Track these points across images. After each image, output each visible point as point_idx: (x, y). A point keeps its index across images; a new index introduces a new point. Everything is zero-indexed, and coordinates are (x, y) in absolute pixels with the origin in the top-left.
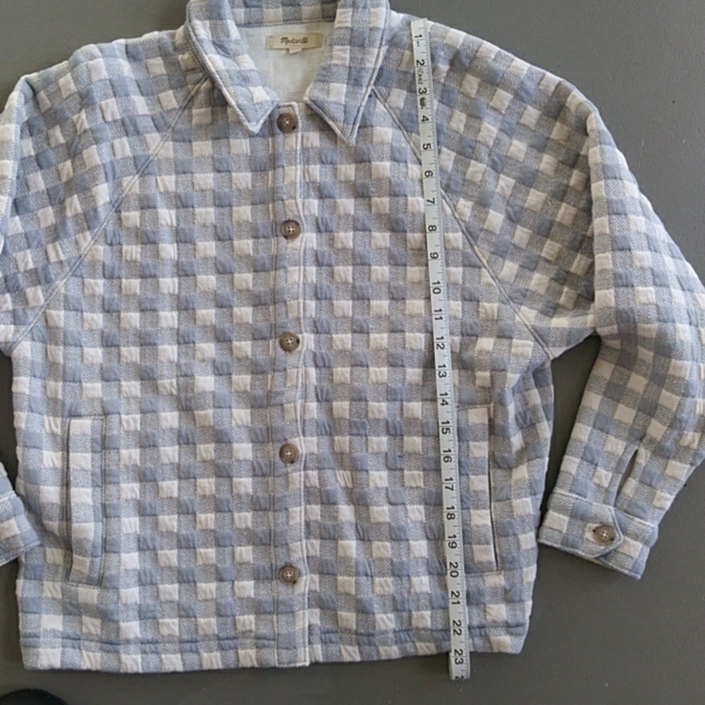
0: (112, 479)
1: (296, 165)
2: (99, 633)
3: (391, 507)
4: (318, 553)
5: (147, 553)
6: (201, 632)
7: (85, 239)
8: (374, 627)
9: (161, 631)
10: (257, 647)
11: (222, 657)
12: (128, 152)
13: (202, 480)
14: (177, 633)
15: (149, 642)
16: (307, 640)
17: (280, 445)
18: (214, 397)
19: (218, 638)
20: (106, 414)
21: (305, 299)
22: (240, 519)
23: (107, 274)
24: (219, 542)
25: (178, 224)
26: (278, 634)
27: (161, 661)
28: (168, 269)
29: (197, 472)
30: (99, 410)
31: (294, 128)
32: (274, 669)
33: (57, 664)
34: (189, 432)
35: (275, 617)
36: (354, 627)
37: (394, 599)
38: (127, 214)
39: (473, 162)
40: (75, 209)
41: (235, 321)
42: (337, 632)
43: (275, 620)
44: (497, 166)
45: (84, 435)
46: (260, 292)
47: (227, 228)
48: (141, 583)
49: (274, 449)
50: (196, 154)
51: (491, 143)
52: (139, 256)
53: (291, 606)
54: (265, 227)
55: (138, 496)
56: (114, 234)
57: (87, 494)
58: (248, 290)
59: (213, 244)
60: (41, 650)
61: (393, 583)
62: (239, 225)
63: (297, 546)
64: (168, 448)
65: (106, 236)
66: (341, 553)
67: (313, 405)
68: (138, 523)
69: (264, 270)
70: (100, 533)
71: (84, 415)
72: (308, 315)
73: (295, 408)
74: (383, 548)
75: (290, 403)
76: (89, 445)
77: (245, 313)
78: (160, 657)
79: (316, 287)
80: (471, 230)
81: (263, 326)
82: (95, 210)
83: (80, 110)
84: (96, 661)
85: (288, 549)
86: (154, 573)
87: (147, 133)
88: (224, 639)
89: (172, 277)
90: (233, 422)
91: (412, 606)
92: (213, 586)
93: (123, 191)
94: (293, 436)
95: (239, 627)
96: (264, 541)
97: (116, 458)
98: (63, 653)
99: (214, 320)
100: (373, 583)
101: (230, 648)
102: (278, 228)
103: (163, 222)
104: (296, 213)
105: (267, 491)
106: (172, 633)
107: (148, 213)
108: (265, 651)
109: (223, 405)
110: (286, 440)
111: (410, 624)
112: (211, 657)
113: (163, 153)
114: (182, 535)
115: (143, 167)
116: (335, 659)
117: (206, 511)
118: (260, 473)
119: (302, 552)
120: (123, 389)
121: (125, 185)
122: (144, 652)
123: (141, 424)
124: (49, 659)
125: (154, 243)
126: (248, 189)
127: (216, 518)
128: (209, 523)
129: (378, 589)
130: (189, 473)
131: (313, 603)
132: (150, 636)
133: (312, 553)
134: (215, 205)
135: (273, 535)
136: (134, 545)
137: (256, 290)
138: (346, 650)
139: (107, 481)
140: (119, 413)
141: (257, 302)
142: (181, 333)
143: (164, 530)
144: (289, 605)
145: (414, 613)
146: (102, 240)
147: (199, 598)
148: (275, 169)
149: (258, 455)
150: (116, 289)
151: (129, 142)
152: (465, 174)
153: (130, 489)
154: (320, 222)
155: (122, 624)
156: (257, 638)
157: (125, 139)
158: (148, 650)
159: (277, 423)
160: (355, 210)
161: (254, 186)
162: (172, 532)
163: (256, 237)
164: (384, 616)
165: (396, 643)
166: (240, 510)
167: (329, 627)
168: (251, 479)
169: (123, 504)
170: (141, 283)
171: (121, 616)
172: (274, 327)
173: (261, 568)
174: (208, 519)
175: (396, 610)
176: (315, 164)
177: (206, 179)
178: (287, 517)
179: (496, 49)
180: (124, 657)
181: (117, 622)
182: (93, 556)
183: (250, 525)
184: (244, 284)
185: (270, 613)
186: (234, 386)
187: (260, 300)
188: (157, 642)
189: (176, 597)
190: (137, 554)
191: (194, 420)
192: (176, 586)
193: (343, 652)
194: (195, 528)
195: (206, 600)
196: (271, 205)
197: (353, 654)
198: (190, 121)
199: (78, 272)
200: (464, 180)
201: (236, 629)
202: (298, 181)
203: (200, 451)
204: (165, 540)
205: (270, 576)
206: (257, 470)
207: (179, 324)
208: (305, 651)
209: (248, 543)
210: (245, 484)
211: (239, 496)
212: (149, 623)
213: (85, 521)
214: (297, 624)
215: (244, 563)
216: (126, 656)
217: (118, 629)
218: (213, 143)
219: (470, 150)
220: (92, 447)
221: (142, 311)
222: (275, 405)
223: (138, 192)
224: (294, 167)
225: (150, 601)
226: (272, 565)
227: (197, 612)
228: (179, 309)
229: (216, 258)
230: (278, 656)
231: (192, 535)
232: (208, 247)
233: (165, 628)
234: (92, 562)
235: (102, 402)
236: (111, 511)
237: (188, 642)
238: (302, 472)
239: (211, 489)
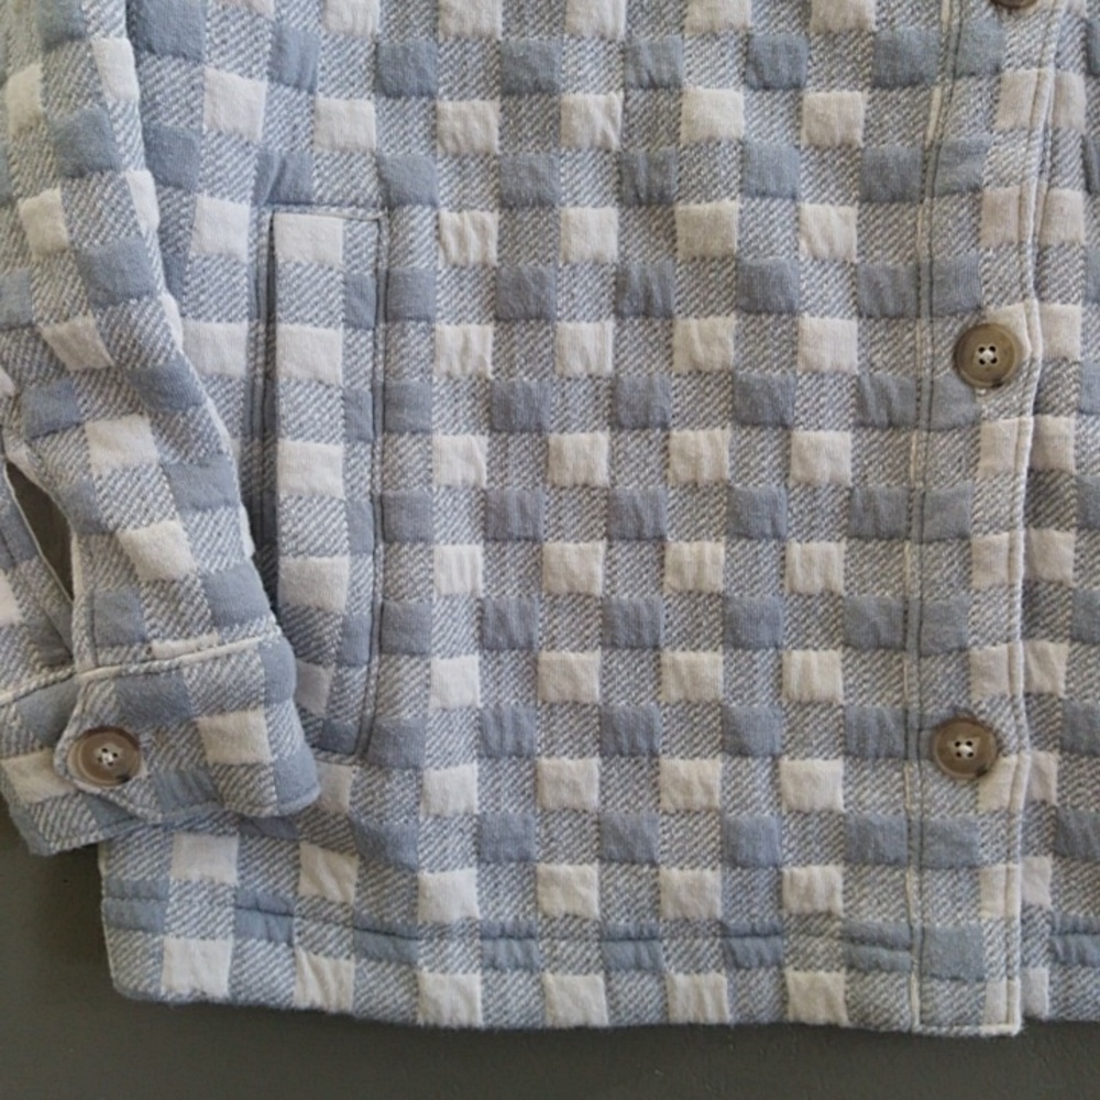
0: (407, 416)
2: (353, 899)
4: (1062, 686)
5: (506, 657)
6: (670, 910)
10: (851, 967)
11: (735, 990)
13: (688, 433)
14: (596, 911)
15: (505, 934)
17: (954, 327)
19: (723, 930)
20: (392, 202)
24: (735, 633)
26: (923, 931)
27: (543, 992)
29: (671, 405)
30: (369, 187)
32: (907, 1037)
33: (218, 986)
34: (651, 274)
35: (912, 880)
48: (487, 752)
49: (932, 341)
53: (965, 846)
55: (485, 477)
60: (171, 942)
63: (995, 657)
64: (584, 324)
68: (480, 560)
71: (320, 202)
84: (341, 984)
85: (966, 666)
86: (525, 721)
88: (743, 936)
90: (803, 244)
94: (1005, 297)
95: (793, 902)
96: (884, 635)
98: (238, 955)
101: (762, 962)
106: (578, 908)
108: (879, 981)
109: (773, 188)
110: (979, 308)
112: (697, 987)
114: (620, 606)
117: (695, 535)
118: (885, 419)
119: (1011, 677)
122: (492, 965)
124: (194, 972)
127: (730, 556)
128: (708, 571)
132: (507, 914)
133: (1042, 682)
135: (914, 619)
136: (465, 630)
139: (390, 424)
143: (564, 587)
144: (961, 845)
147: (666, 804)
155: (425, 876)
156: (851, 937)
158: (502, 959)
159: (955, 252)
168: (849, 436)
169: (442, 501)
171: (423, 854)
178: (967, 563)
180: (430, 979)
183: (839, 583)
185: (896, 863)
186: (810, 126)
188: (531, 936)
189: (593, 798)
190: (476, 658)
191: (672, 235)
192: (595, 762)
194: (659, 585)
195: (688, 812)
201: (780, 904)
203: (688, 339)
204: (562, 621)
205: (900, 747)
211: (810, 487)
213: (321, 551)
214: (987, 903)
215: (813, 703)
216: (438, 975)
217: (415, 890)
220: (349, 308)
225: (510, 808)
226: (906, 712)
227: (658, 848)
230: (923, 1000)
231: (650, 606)
233: (556, 891)
234: (339, 681)
235: (379, 163)
236: (402, 522)
237: (628, 938)
238: (1029, 419)
239: (718, 461)
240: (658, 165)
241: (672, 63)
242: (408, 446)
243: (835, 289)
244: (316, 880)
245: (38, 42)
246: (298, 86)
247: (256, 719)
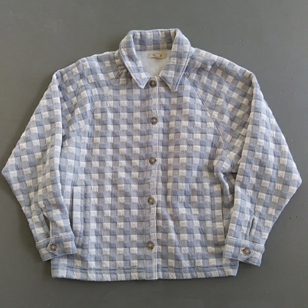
0: (87, 209)
1: (156, 98)
2: (81, 266)
3: (188, 221)
4: (161, 238)
5: (99, 237)
6: (117, 266)
7: (82, 122)
8: (181, 266)
9: (103, 266)
10: (138, 272)
11: (125, 276)
12: (97, 93)
13: (119, 210)
14: (109, 267)
15: (98, 270)
16: (157, 270)
17: (148, 198)
18: (125, 180)
19: (124, 269)
20: (86, 185)
21: (159, 146)
22: (133, 225)
23: (89, 136)
24: (125, 233)
25: (114, 119)
26: (146, 267)
27: (103, 277)
28: (110, 134)
29: (118, 207)
30: (84, 184)
31: (156, 85)
32: (144, 280)
33: (65, 276)
34: (115, 193)
35: (145, 261)
36: (174, 266)
37: (189, 256)
38: (96, 114)
39: (219, 99)
40: (78, 112)
41: (133, 153)
42: (167, 268)
43: (145, 262)
44: (228, 101)
45: (78, 192)
46: (143, 143)
47: (131, 120)
48: (96, 248)
49: (145, 199)
50: (121, 94)
51: (226, 92)
52: (100, 129)
53: (150, 257)
54: (145, 120)
55: (96, 216)
56: (92, 122)
57: (79, 214)
58: (138, 142)
59: (126, 125)
60: (59, 270)
61: (188, 249)
62: (136, 119)
63: (153, 235)
64: (107, 198)
65: (89, 122)
66: (169, 238)
67: (160, 184)
68: (96, 226)
69: (144, 135)
70: (83, 228)
71: (78, 186)
72: (160, 151)
73: (154, 184)
74: (185, 236)
75: (152, 182)
76: (80, 196)
77: (137, 150)
78: (102, 275)
79: (163, 142)
80: (217, 122)
81: (143, 155)
82: (86, 113)
83: (80, 80)
84: (79, 276)
85: (150, 236)
86: (101, 244)
87: (104, 86)
88: (126, 269)
89: (111, 137)
90: (131, 189)
91: (195, 258)
92: (122, 249)
93: (95, 107)
94: (153, 195)
95: (132, 265)
96: (141, 233)
97: (89, 201)
98: (67, 272)
99: (125, 153)
100: (181, 249)
101: (128, 273)
102: (150, 120)
103: (109, 118)
104: (156, 115)
105: (143, 215)
106: (107, 266)
107: (104, 114)
108: (141, 273)
109: (128, 183)
110: (150, 196)
111: (195, 265)
112: (121, 276)
113: (109, 93)
114: (112, 230)
115: (102, 98)
116: (167, 278)
117: (120, 222)
118: (141, 208)
119: (155, 237)
120: (92, 177)
121: (96, 104)
122: (97, 273)
123: (98, 189)
124: (62, 274)
125: (106, 125)
126: (139, 106)
127: (124, 224)
128: (122, 226)
129: (183, 252)
130: (115, 207)
131: (159, 256)
132: (99, 268)
133: (159, 238)
134: (127, 112)
135: (144, 231)
136: (94, 234)
137: (141, 142)
138: (171, 275)
140: (91, 185)
141: (142, 146)
142: (114, 157)
143: (105, 228)
145: (196, 261)
146: (88, 123)
147: (117, 254)
148: (149, 100)
149: (140, 202)
150: (92, 141)
151: (97, 90)
152: (216, 103)
153: (93, 213)
154: (164, 118)
155: (89, 262)
156: (138, 269)
157: (96, 89)
158: (98, 273)
159: (147, 190)
160: (177, 114)
161: (141, 106)
162: (108, 229)
163: (141, 123)
164: (185, 262)
165: (189, 272)
166: (133, 221)
167: (165, 266)
168: (137, 210)
169: (91, 218)
170: (100, 139)
171: (89, 259)
172: (147, 155)
173: (140, 243)
174: (121, 224)
175: (189, 259)
176: (163, 98)
177: (125, 103)
178: (150, 224)
179: (229, 61)
180: (89, 275)
181: (87, 261)
182: (80, 237)
183: (136, 227)
184: (137, 140)
185: (143, 260)
186: (132, 176)
187: (142, 145)
188: (101, 270)
189: (109, 253)
190: (95, 237)
191: (117, 188)
192: (109, 249)
193: (170, 275)
194: (116, 228)
195: (120, 255)
196: (147, 112)
197: (173, 276)
198: (119, 83)
199: (80, 134)
200: (216, 105)
201: (130, 265)
202: (157, 104)
203: (119, 200)
204: (105, 232)
205: (143, 246)
206: (139, 206)
207: (113, 154)
208: (156, 274)
209: (135, 234)
210: (135, 212)
211: (133, 216)
212: (98, 263)
213: (78, 224)
214: (153, 264)
215: (134, 241)
217: (88, 264)
218: (127, 91)
219: (218, 95)
220: (81, 197)
221: (100, 149)
222: (146, 183)
223: (100, 107)
224: (155, 99)
225: (99, 255)
226: (144, 242)
227: (116, 259)
228: (113, 149)
229: (127, 130)
230: (146, 275)
231: (115, 230)
232: (124, 127)
233: (104, 265)
234: (79, 239)
235: (85, 181)
236: (87, 221)
237: (112, 270)
238: (156, 208)
239: (123, 214)
240: (115, 181)
241: (117, 170)
242: (88, 212)
243: (135, 194)
244: (76, 263)
245: (49, 171)
246: (76, 173)
247: (70, 242)
